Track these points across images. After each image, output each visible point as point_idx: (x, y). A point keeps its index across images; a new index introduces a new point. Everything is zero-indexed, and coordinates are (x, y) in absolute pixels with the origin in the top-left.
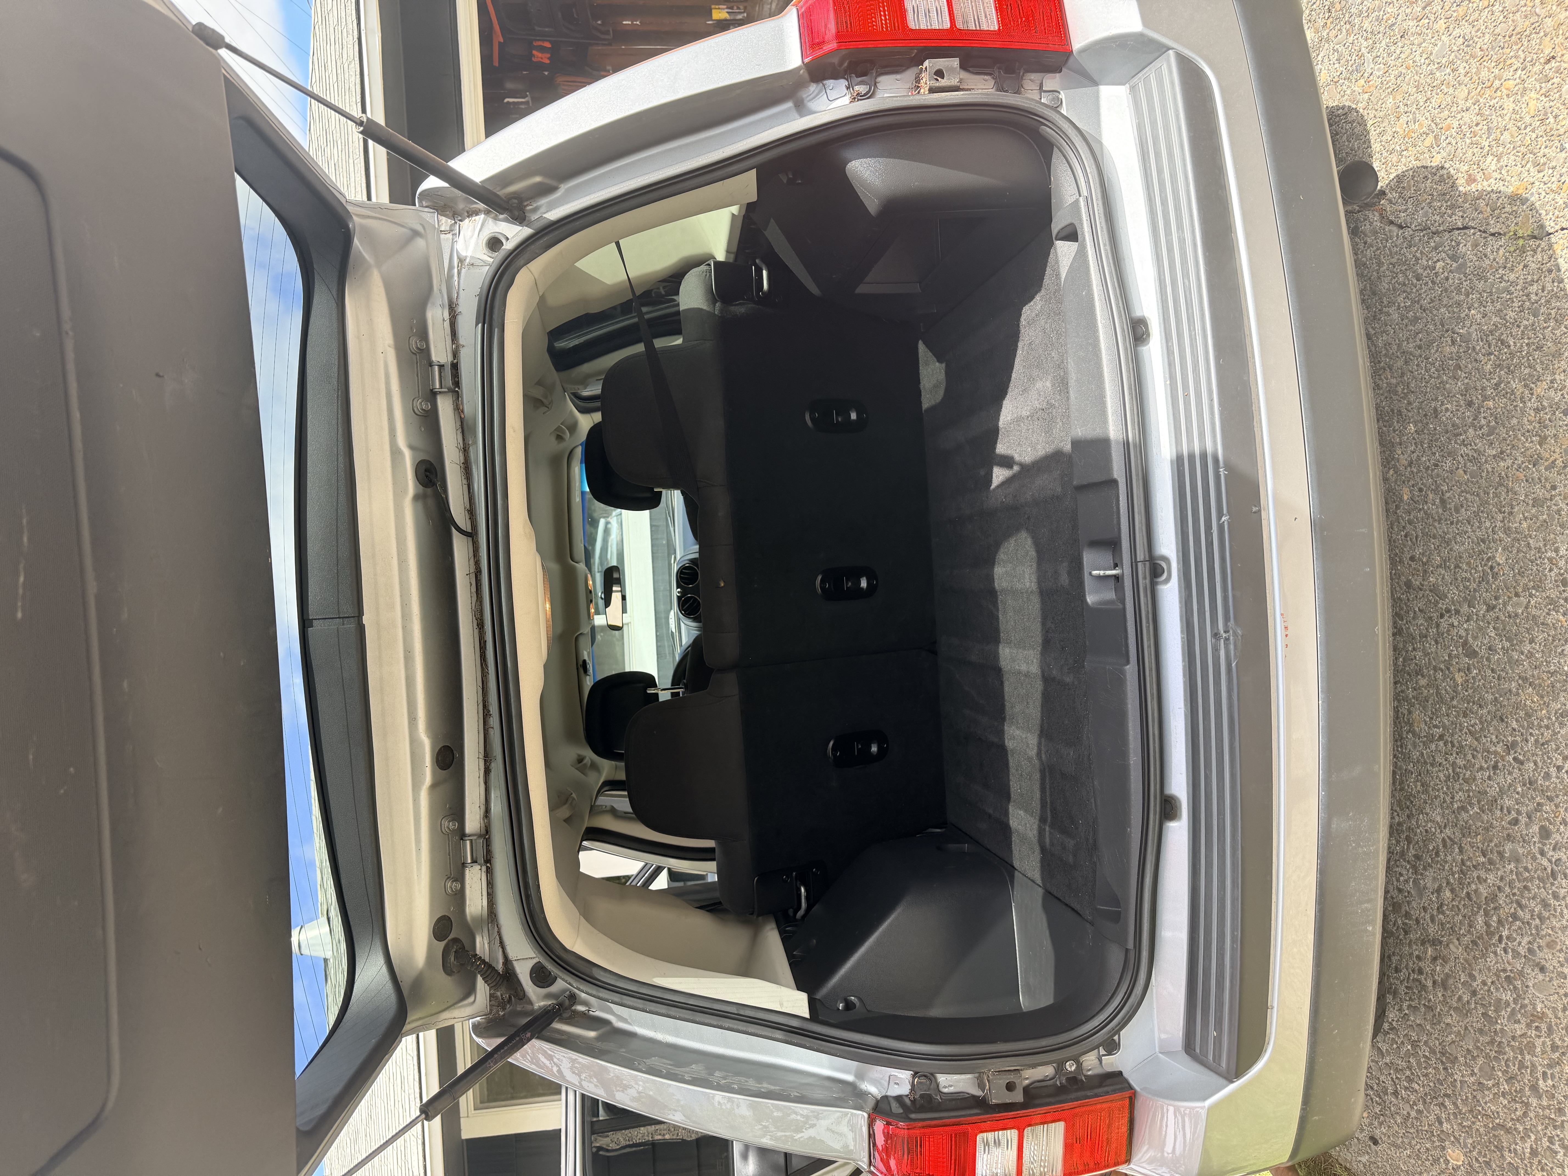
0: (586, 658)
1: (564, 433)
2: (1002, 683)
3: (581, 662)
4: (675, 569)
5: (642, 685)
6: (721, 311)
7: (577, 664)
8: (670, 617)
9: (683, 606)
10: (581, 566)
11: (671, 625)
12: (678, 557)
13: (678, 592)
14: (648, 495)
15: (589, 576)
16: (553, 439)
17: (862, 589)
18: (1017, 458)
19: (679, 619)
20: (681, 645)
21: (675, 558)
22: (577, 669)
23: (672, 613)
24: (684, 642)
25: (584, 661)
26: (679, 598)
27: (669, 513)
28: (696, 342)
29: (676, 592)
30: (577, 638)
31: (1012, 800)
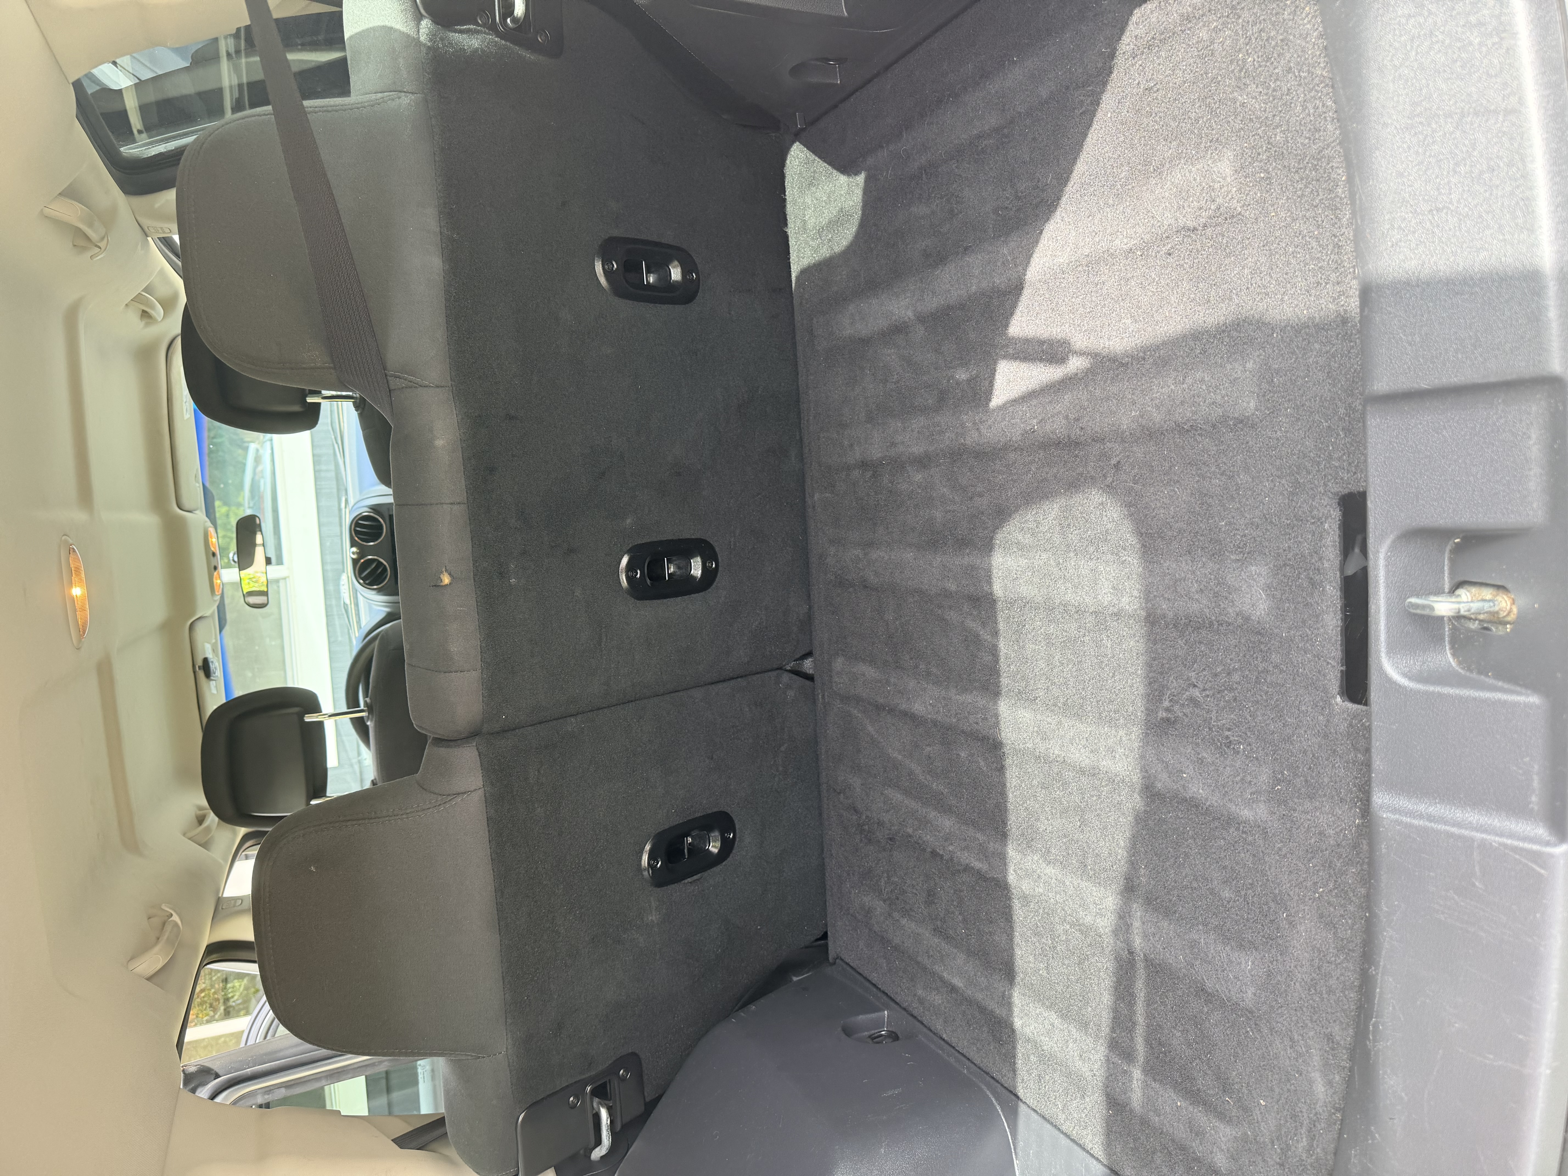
0: (210, 655)
1: (153, 307)
2: (1001, 769)
3: (199, 662)
4: (348, 520)
5: (296, 710)
6: (432, 36)
7: (194, 666)
8: (342, 583)
9: (361, 572)
10: (200, 516)
11: (342, 595)
12: (352, 502)
13: (353, 553)
14: (297, 408)
15: (212, 530)
16: (133, 317)
17: (694, 578)
18: (1079, 341)
19: (355, 591)
20: (360, 627)
21: (347, 501)
22: (195, 672)
23: (344, 577)
24: (364, 622)
25: (206, 661)
26: (355, 562)
27: (336, 438)
28: (380, 95)
29: (351, 553)
30: (192, 626)
31: (1018, 979)
